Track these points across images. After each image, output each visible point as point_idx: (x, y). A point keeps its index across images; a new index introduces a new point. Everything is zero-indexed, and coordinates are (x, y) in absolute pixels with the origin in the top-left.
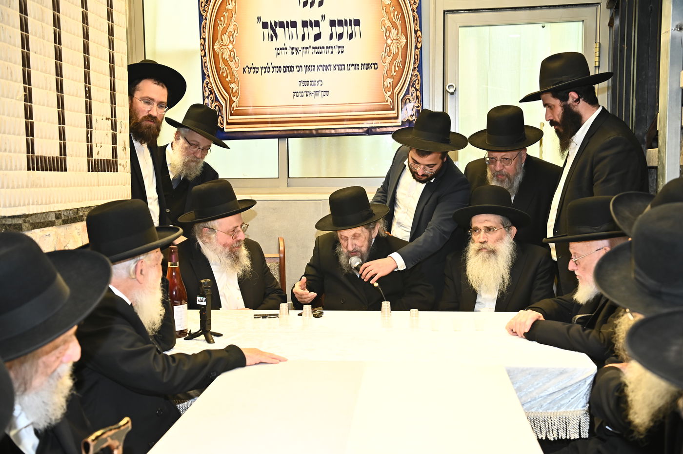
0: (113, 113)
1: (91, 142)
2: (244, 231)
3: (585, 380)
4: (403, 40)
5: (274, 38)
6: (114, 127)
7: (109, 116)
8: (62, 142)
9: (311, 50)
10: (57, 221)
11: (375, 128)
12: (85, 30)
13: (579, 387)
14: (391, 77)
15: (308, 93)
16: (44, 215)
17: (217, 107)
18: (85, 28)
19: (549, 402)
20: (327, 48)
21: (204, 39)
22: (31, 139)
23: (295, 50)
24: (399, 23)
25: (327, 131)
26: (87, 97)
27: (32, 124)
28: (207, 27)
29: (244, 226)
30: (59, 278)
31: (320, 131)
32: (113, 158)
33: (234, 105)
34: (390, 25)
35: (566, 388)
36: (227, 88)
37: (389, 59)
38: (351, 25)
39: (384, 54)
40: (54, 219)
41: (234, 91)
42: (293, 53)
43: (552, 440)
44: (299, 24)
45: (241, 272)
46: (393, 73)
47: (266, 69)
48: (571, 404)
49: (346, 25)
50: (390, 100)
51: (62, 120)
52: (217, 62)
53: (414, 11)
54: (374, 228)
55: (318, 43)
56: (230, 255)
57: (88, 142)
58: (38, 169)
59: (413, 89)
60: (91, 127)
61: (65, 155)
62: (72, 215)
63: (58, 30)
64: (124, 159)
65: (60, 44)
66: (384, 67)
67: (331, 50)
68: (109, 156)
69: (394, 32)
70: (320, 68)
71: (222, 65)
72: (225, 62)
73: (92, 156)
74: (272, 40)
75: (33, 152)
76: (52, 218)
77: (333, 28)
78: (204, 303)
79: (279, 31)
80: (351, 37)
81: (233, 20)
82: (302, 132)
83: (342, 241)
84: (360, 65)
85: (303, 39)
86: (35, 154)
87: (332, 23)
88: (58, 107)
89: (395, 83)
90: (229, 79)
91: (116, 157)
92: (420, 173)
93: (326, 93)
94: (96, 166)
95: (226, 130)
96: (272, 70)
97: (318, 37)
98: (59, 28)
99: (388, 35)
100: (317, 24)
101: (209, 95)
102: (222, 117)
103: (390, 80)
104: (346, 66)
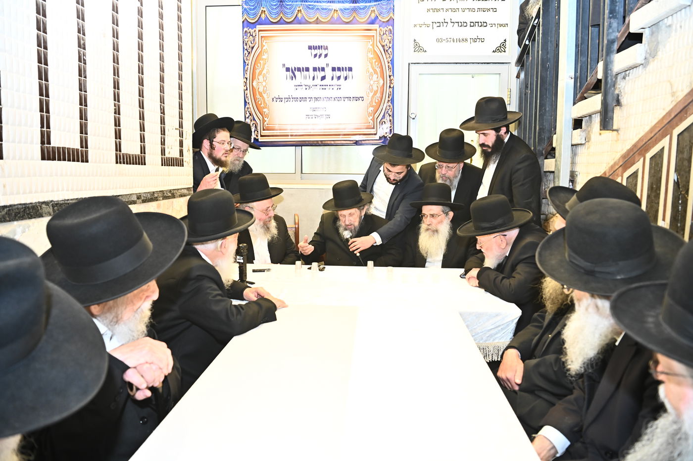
0: (181, 126)
1: (164, 145)
2: (274, 210)
3: (512, 321)
4: (381, 82)
5: (294, 78)
6: (181, 135)
7: (178, 128)
8: (143, 144)
9: (319, 87)
10: (138, 201)
11: (361, 141)
12: (162, 66)
13: (508, 326)
14: (373, 106)
15: (316, 116)
16: (128, 196)
17: (254, 125)
18: (161, 64)
19: (487, 335)
20: (330, 85)
21: (247, 79)
22: (119, 141)
23: (308, 87)
24: (378, 70)
25: (329, 142)
26: (161, 113)
27: (120, 131)
28: (249, 70)
29: (274, 207)
30: (145, 234)
31: (323, 142)
32: (180, 156)
33: (265, 123)
34: (372, 71)
35: (499, 326)
36: (261, 111)
37: (371, 94)
38: (346, 70)
39: (368, 91)
40: (136, 199)
41: (266, 113)
42: (306, 89)
43: (488, 362)
44: (311, 69)
45: (270, 238)
46: (374, 104)
47: (288, 99)
48: (503, 337)
49: (343, 70)
50: (371, 122)
51: (142, 128)
52: (255, 95)
53: (389, 63)
54: (363, 209)
55: (324, 83)
56: (263, 226)
57: (162, 145)
58: (124, 163)
59: (387, 115)
60: (164, 135)
61: (145, 153)
62: (149, 196)
63: (141, 64)
64: (188, 157)
65: (143, 74)
66: (367, 100)
67: (332, 87)
68: (177, 155)
69: (375, 76)
70: (325, 99)
71: (258, 96)
72: (260, 94)
73: (165, 155)
74: (292, 79)
75: (120, 151)
76: (134, 198)
77: (334, 72)
78: (242, 261)
79: (297, 73)
80: (346, 78)
81: (266, 66)
82: (312, 142)
83: (341, 218)
84: (352, 98)
85: (314, 79)
86: (123, 152)
87: (334, 69)
88: (140, 119)
89: (376, 110)
90: (262, 105)
91: (183, 156)
92: (392, 179)
93: (328, 116)
94: (167, 162)
95: (260, 140)
96: (292, 99)
97: (323, 78)
98: (142, 63)
99: (371, 78)
100: (323, 69)
101: (249, 116)
102: (258, 132)
103: (372, 109)
104: (342, 98)
